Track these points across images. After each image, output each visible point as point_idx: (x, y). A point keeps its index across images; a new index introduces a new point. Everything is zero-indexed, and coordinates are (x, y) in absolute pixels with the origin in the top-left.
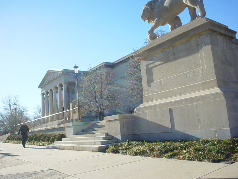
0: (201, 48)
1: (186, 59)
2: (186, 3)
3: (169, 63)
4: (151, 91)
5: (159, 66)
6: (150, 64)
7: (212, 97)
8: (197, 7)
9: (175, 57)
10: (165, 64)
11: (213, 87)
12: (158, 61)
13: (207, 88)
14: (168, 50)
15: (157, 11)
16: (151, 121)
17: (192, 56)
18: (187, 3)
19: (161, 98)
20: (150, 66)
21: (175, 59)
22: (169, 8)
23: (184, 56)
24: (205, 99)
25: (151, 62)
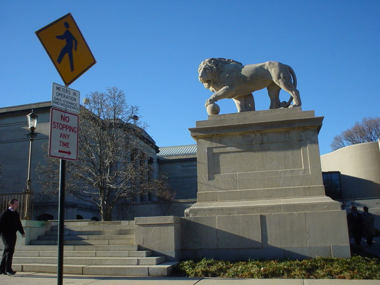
0: (305, 145)
1: (281, 154)
2: (277, 84)
3: (251, 153)
4: (215, 187)
5: (234, 154)
6: (216, 148)
7: (326, 207)
8: (292, 92)
9: (263, 147)
10: (244, 153)
11: (319, 195)
12: (231, 146)
13: (310, 195)
14: (253, 135)
15: (228, 77)
16: (223, 230)
17: (290, 152)
18: (279, 83)
19: (234, 199)
20: (215, 151)
21: (263, 149)
22: (248, 79)
23: (278, 149)
24: (316, 208)
25: (219, 145)
